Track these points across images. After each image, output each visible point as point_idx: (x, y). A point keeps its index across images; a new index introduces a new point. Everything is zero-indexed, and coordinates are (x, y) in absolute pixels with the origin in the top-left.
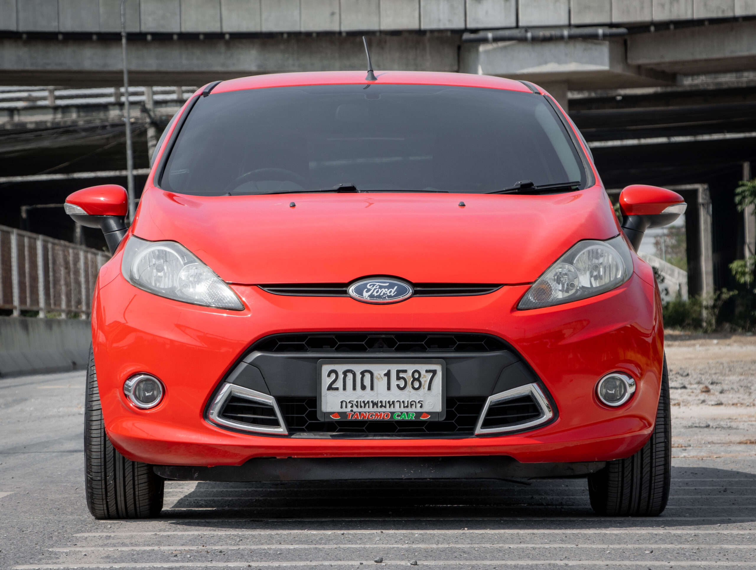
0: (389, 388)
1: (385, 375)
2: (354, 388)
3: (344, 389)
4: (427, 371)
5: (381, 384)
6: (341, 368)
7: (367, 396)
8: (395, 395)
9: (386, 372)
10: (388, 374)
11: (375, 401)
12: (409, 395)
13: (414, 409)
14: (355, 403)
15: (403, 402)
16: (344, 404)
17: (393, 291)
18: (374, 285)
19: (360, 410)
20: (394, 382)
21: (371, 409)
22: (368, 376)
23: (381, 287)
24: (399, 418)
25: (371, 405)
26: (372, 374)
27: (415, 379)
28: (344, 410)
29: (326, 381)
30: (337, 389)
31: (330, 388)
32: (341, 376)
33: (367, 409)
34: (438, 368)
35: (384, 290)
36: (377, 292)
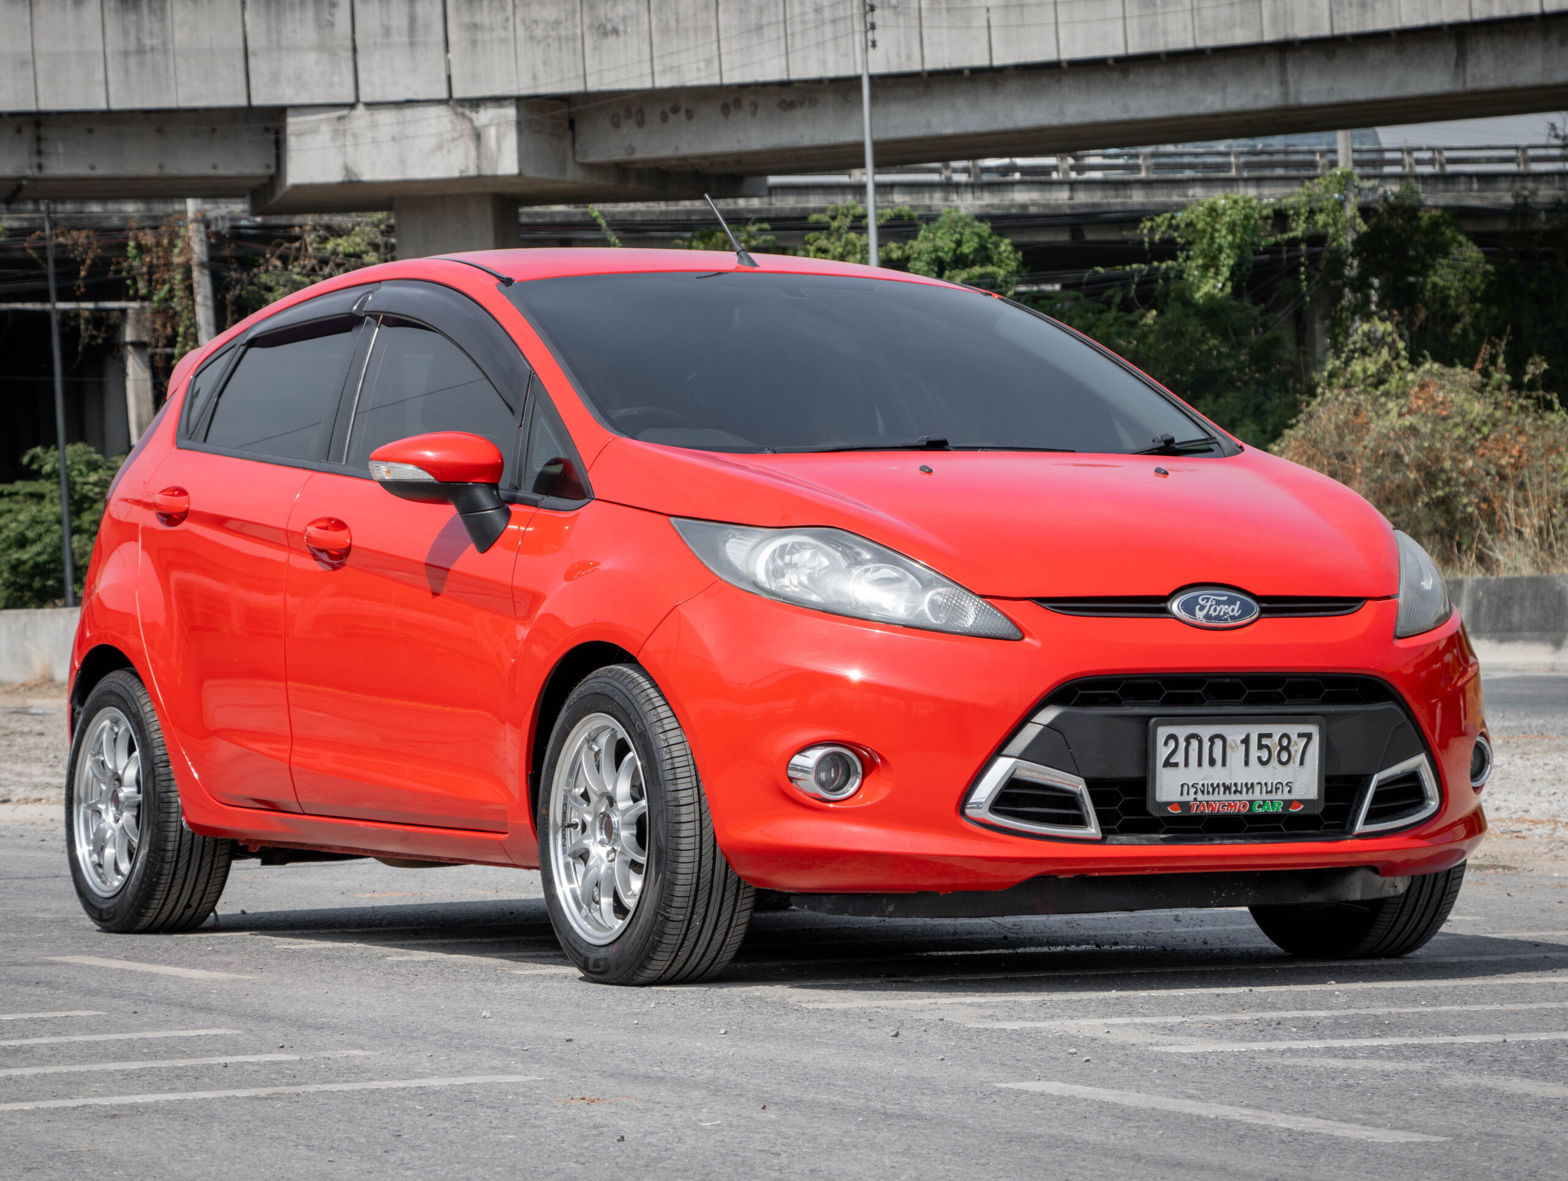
0: (1247, 763)
1: (1243, 742)
2: (1200, 764)
3: (1186, 765)
4: (1300, 735)
5: (1236, 756)
6: (1181, 732)
7: (1217, 775)
8: (1256, 774)
9: (1243, 737)
10: (1246, 741)
11: (1228, 783)
12: (1274, 774)
13: (1279, 796)
14: (1199, 786)
15: (1266, 784)
16: (1186, 788)
17: (1236, 608)
18: (1208, 599)
19: (1206, 798)
20: (1254, 753)
21: (1222, 797)
22: (1219, 743)
23: (1218, 603)
24: (1261, 810)
25: (1222, 789)
26: (1224, 739)
27: (1282, 748)
28: (1185, 798)
29: (1163, 752)
30: (1176, 765)
31: (1167, 764)
32: (1182, 744)
33: (1216, 797)
34: (1313, 729)
35: (1224, 608)
36: (1215, 610)
